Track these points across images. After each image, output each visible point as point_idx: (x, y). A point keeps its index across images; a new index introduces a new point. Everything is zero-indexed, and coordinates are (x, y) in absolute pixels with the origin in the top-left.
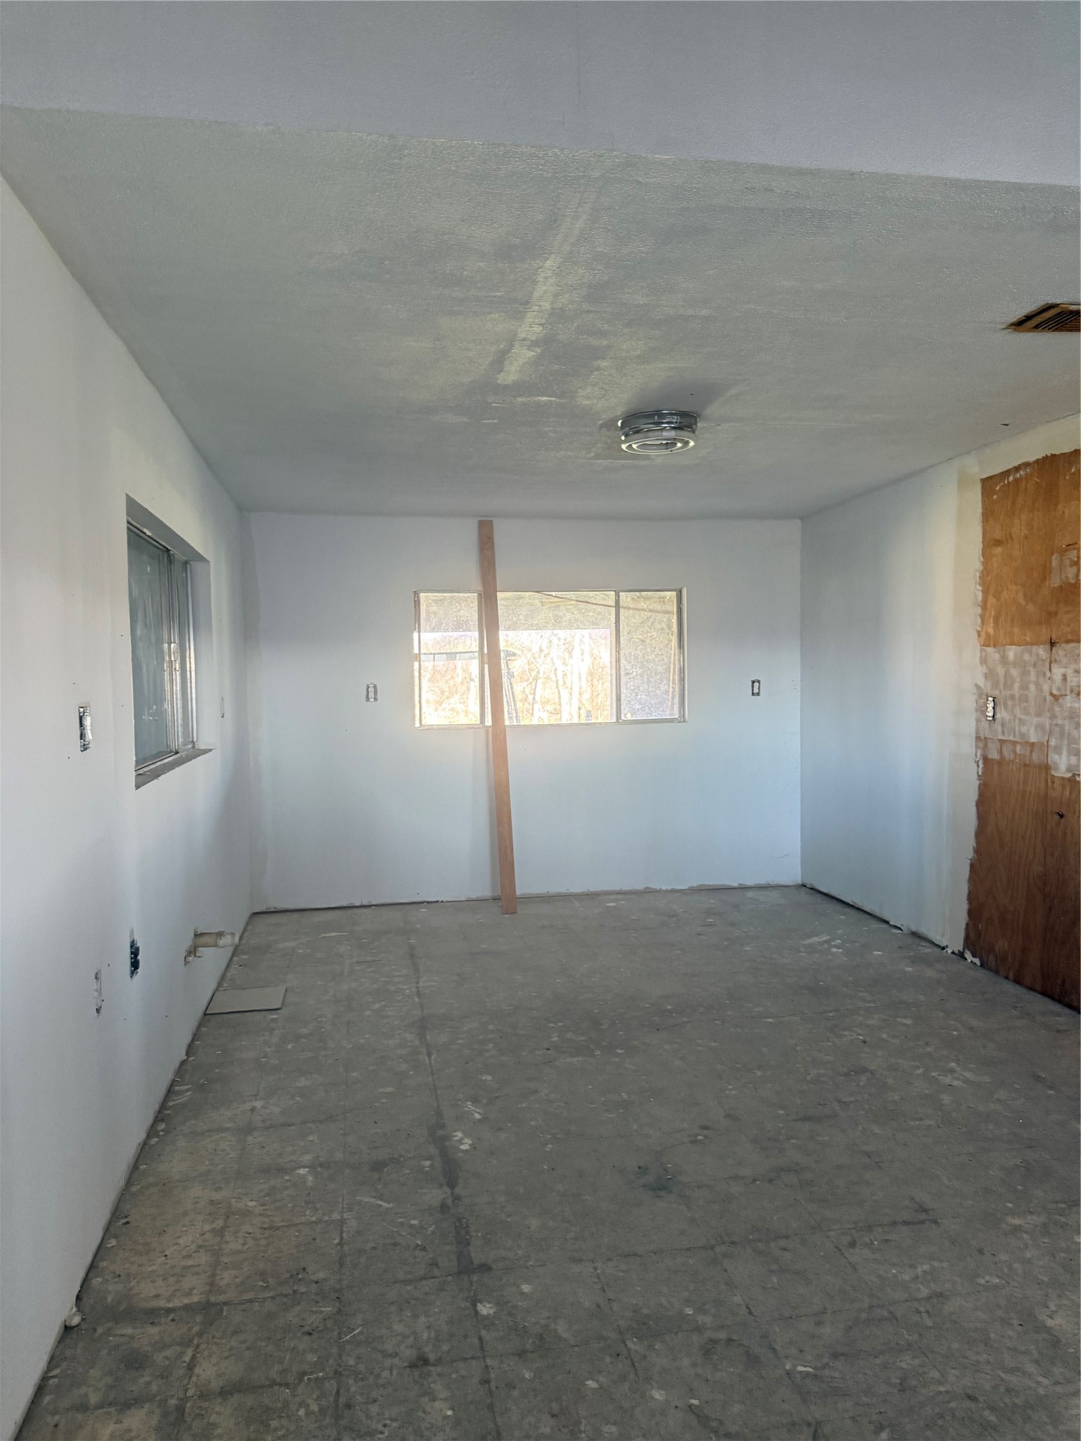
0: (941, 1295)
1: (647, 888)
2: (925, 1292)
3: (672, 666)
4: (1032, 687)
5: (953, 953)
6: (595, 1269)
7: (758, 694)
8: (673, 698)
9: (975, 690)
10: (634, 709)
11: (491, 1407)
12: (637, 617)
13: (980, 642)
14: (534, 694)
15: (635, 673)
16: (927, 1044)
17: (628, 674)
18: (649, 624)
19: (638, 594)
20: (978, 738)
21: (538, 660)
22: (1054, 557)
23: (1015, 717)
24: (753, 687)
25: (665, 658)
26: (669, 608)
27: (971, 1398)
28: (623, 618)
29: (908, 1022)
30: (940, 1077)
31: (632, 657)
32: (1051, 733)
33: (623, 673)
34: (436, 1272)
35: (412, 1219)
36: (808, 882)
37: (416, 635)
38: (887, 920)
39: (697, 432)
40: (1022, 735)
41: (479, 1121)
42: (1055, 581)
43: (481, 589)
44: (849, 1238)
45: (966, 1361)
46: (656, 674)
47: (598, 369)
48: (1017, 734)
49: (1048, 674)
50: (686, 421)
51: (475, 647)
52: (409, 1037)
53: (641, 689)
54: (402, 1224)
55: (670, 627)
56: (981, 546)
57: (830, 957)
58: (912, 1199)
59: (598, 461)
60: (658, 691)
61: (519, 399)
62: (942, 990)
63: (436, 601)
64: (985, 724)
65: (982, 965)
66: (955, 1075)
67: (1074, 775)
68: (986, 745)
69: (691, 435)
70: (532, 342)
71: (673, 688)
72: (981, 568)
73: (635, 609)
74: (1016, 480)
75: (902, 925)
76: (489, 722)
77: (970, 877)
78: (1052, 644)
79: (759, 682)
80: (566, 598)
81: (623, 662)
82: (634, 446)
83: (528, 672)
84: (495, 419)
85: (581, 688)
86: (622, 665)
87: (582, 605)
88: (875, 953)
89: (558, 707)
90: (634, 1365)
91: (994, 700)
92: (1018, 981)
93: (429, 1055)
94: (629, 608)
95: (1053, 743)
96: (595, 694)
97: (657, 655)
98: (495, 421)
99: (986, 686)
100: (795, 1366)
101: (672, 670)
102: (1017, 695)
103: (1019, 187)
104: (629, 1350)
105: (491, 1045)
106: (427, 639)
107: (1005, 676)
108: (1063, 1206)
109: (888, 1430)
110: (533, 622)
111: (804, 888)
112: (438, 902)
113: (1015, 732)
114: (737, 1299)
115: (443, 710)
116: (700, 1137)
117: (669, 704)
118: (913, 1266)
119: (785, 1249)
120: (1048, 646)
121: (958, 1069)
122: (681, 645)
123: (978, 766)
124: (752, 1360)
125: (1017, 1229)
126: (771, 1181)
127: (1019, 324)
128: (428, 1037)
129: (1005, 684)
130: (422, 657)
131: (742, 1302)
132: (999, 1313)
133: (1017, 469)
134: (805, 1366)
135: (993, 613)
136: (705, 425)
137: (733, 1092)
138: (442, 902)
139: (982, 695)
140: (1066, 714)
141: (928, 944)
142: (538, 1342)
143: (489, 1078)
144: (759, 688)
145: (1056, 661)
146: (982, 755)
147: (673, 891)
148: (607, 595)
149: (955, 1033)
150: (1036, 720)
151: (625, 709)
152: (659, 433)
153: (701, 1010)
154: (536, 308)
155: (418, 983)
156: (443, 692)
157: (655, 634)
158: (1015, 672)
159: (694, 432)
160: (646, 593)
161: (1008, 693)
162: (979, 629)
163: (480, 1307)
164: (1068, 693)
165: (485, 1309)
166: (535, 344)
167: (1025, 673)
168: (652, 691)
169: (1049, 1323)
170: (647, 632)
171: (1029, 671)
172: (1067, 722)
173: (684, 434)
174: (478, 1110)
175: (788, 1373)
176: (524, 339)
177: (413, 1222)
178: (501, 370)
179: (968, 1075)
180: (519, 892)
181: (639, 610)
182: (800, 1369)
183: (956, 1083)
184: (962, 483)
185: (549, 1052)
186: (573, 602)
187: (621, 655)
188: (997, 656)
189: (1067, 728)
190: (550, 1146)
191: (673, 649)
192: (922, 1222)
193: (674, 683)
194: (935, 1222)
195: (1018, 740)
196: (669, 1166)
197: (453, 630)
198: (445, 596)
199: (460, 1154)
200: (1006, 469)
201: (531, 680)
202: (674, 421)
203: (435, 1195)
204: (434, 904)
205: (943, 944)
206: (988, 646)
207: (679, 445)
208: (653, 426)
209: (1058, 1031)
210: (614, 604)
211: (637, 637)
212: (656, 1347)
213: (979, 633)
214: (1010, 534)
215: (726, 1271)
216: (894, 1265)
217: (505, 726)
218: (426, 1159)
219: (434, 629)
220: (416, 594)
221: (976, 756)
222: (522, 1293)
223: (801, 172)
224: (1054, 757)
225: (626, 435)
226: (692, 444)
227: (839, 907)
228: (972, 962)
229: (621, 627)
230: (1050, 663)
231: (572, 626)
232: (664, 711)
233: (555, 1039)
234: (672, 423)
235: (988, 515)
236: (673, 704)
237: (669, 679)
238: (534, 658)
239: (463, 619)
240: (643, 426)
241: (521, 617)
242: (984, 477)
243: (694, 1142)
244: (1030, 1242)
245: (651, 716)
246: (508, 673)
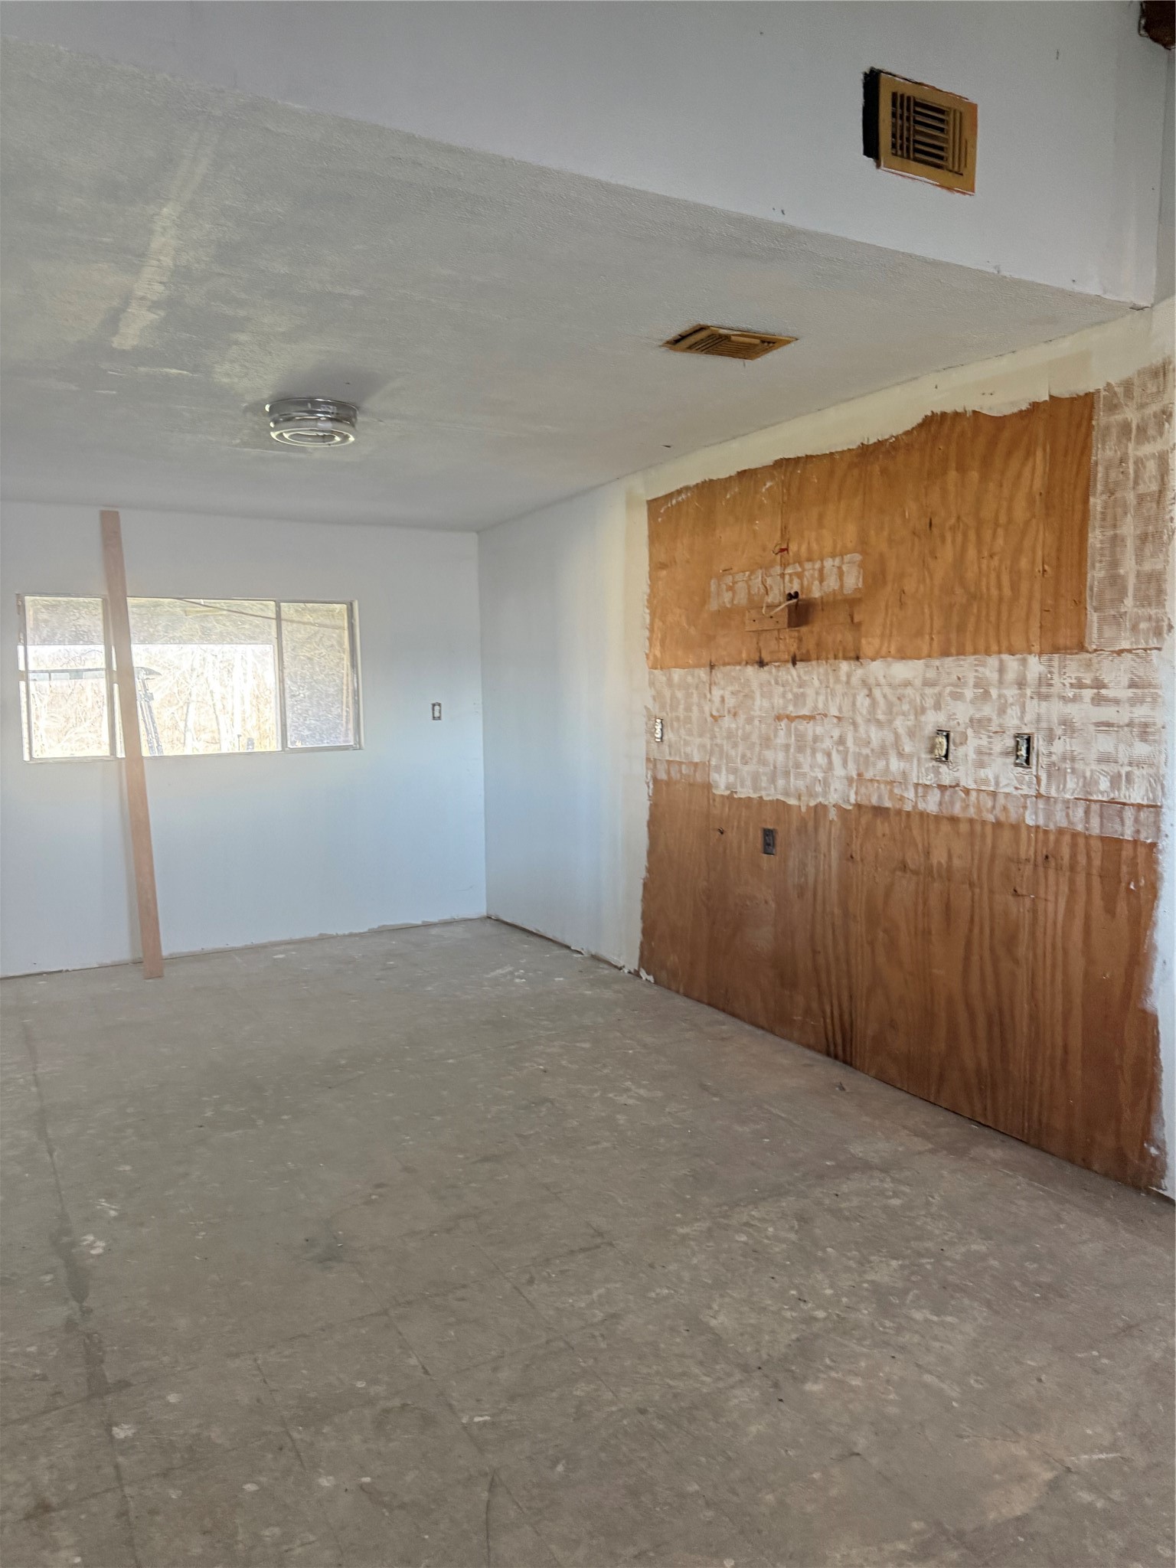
0: (614, 1316)
1: (321, 934)
2: (600, 1315)
3: (345, 688)
4: (695, 709)
5: (630, 972)
6: (255, 1360)
7: (439, 718)
8: (347, 723)
9: (644, 712)
10: (303, 736)
11: (130, 1542)
12: (303, 632)
13: (648, 665)
14: (186, 721)
15: (302, 695)
16: (605, 1066)
17: (294, 696)
18: (317, 640)
19: (302, 605)
20: (648, 760)
21: (188, 680)
22: (713, 581)
23: (680, 737)
24: (433, 710)
25: (336, 678)
26: (338, 623)
27: (643, 1412)
28: (286, 633)
29: (587, 1045)
30: (617, 1098)
31: (299, 677)
32: (711, 753)
33: (287, 695)
34: (60, 1402)
35: (28, 1346)
36: (493, 913)
37: (21, 648)
38: (569, 944)
39: (357, 426)
40: (687, 755)
41: (115, 1218)
42: (713, 605)
43: (106, 592)
44: (527, 1276)
45: (639, 1376)
46: (328, 696)
47: (236, 343)
48: (682, 754)
49: (708, 696)
50: (344, 413)
51: (101, 662)
52: (24, 1133)
53: (310, 713)
54: (15, 1354)
55: (341, 644)
56: (647, 568)
57: (514, 988)
58: (588, 1225)
59: (246, 450)
60: (330, 716)
61: (142, 369)
62: (619, 1010)
63: (46, 607)
64: (654, 746)
65: (656, 982)
66: (629, 1094)
67: (732, 792)
68: (655, 766)
69: (351, 429)
70: (154, 302)
71: (347, 711)
72: (648, 591)
73: (299, 622)
74: (678, 503)
75: (582, 949)
76: (121, 754)
77: (644, 896)
78: (712, 667)
79: (439, 705)
80: (216, 608)
81: (288, 682)
82: (286, 436)
83: (177, 694)
84: (112, 390)
85: (244, 712)
86: (286, 686)
87: (235, 616)
88: (557, 979)
89: (216, 736)
90: (299, 1456)
91: (661, 722)
92: (687, 995)
93: (51, 1153)
94: (292, 621)
95: (713, 763)
96: (262, 720)
97: (327, 675)
98: (114, 392)
99: (655, 709)
100: (472, 1418)
101: (345, 691)
102: (682, 717)
103: (667, 201)
104: (293, 1440)
105: (130, 1131)
106: (38, 655)
107: (671, 699)
108: (725, 1208)
109: (564, 1462)
110: (176, 634)
111: (488, 920)
112: (61, 971)
113: (680, 752)
114: (413, 1361)
115: (69, 740)
116: (374, 1197)
117: (343, 729)
118: (589, 1293)
119: (463, 1299)
120: (708, 669)
121: (633, 1087)
122: (354, 665)
123: (649, 787)
124: (427, 1421)
125: (684, 1238)
126: (448, 1231)
127: (676, 342)
128: (49, 1131)
129: (671, 705)
130: (31, 676)
131: (417, 1364)
132: (668, 1322)
133: (679, 492)
134: (481, 1416)
135: (659, 635)
136: (365, 419)
137: (411, 1143)
138: (67, 971)
139: (651, 717)
140: (725, 734)
141: (606, 966)
142: (186, 1456)
143: (128, 1168)
144: (440, 712)
145: (715, 683)
146: (652, 776)
147: (351, 935)
148: (265, 605)
149: (630, 1052)
150: (698, 741)
151: (291, 736)
152: (312, 423)
153: (379, 1060)
154: (155, 263)
155: (35, 1069)
156: (68, 720)
157: (324, 651)
158: (680, 694)
159: (353, 425)
160: (311, 604)
161: (674, 714)
162: (647, 651)
163: (115, 1430)
164: (726, 713)
165: (121, 1432)
166: (155, 306)
167: (688, 695)
168: (323, 715)
169: (713, 1323)
170: (316, 649)
171: (692, 693)
172: (725, 742)
173: (342, 427)
174: (114, 1207)
175: (465, 1427)
176: (143, 298)
177: (29, 1349)
178: (115, 332)
179: (642, 1092)
180: (165, 952)
181: (304, 623)
182: (477, 1419)
183: (631, 1102)
184: (630, 503)
185: (202, 1129)
186: (225, 612)
187: (285, 675)
188: (664, 679)
189: (725, 748)
190: (203, 1233)
191: (345, 668)
192: (598, 1247)
193: (347, 707)
194: (611, 1244)
195: (684, 761)
196: (340, 1233)
197: (71, 643)
198: (59, 601)
199: (91, 1260)
200: (670, 492)
201: (181, 704)
202: (330, 411)
203: (58, 1313)
204: (56, 975)
205: (619, 966)
206: (656, 669)
207: (337, 439)
208: (307, 414)
209: (723, 1039)
210: (274, 616)
211: (303, 654)
212: (324, 1431)
213: (647, 656)
214: (674, 558)
215: (400, 1333)
216: (571, 1294)
217: (142, 758)
218: (47, 1273)
219: (44, 640)
220: (20, 598)
221: (647, 777)
222: (168, 1404)
223: (450, 150)
224: (714, 776)
225: (276, 422)
226: (352, 439)
227: (524, 936)
228: (646, 979)
229: (284, 642)
230: (710, 685)
231: (224, 640)
232: (337, 738)
233: (209, 1114)
234: (328, 413)
235: (654, 538)
236: (347, 730)
237: (342, 702)
238: (185, 678)
239: (83, 628)
240: (295, 414)
241: (160, 628)
242: (650, 498)
243: (369, 1202)
244: (696, 1248)
245: (323, 743)
246: (146, 694)
